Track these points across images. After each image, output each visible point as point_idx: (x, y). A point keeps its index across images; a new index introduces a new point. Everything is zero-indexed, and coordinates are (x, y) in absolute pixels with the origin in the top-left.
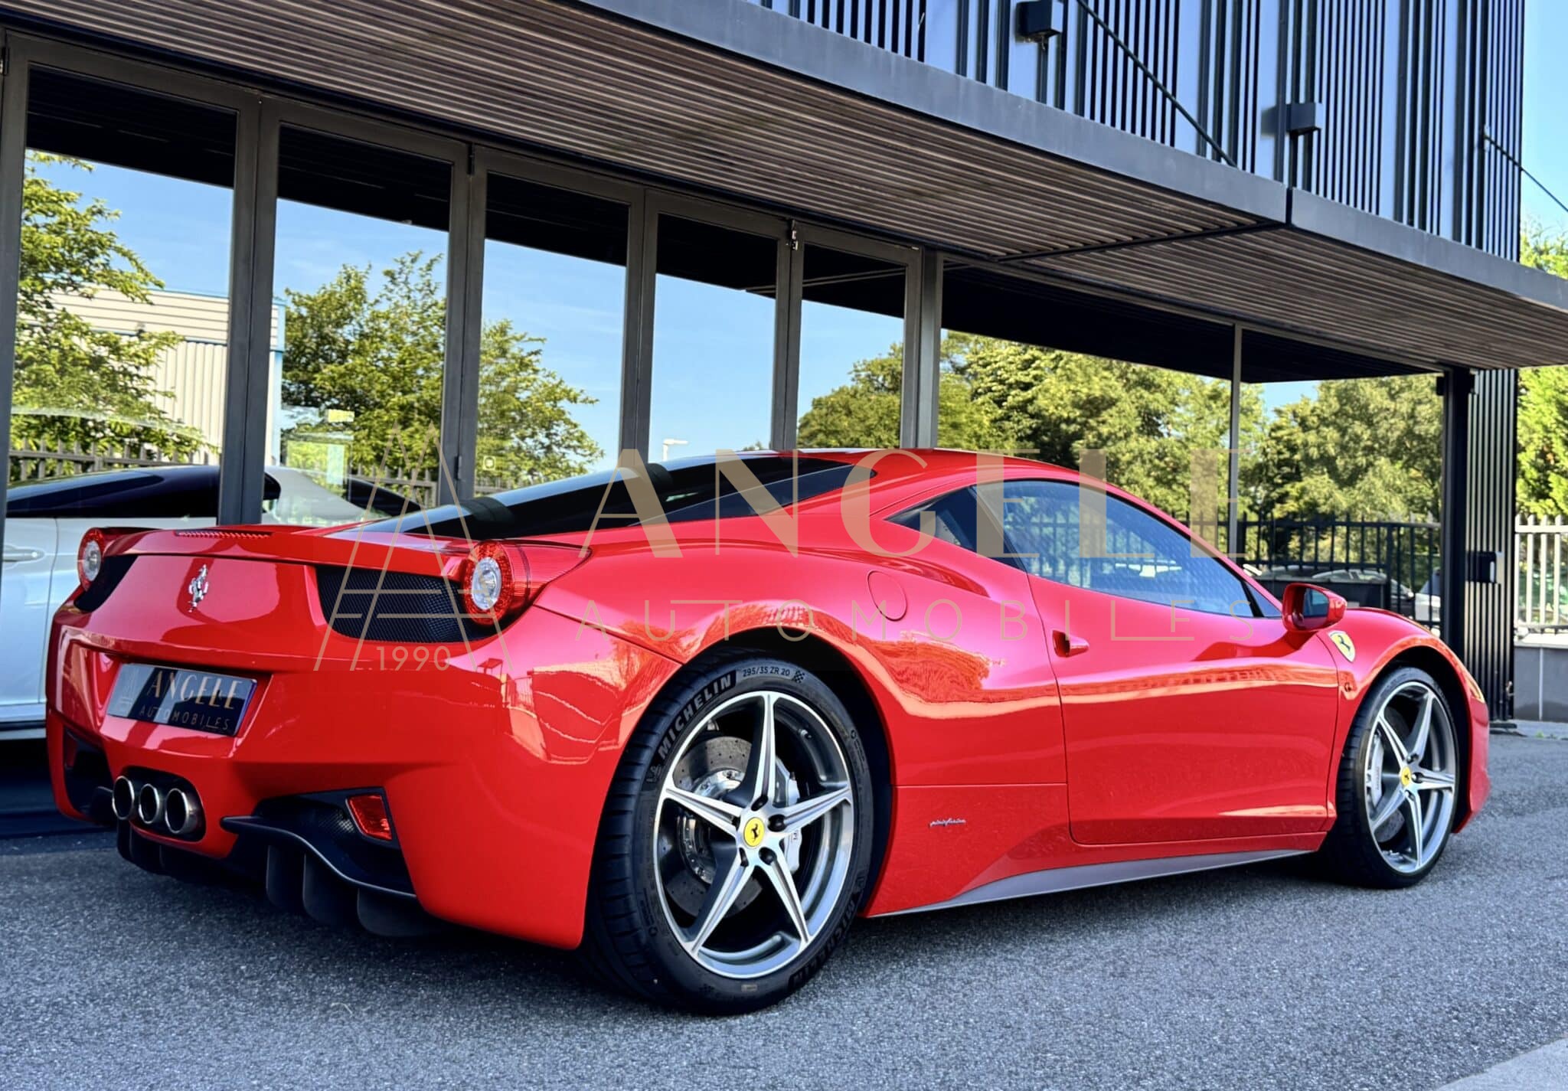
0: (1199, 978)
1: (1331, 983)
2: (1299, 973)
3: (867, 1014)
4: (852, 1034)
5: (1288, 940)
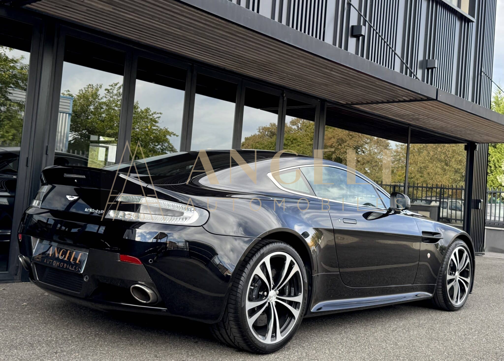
0: (431, 334)
1: (470, 337)
2: (460, 334)
3: (341, 344)
4: (340, 350)
5: (452, 323)
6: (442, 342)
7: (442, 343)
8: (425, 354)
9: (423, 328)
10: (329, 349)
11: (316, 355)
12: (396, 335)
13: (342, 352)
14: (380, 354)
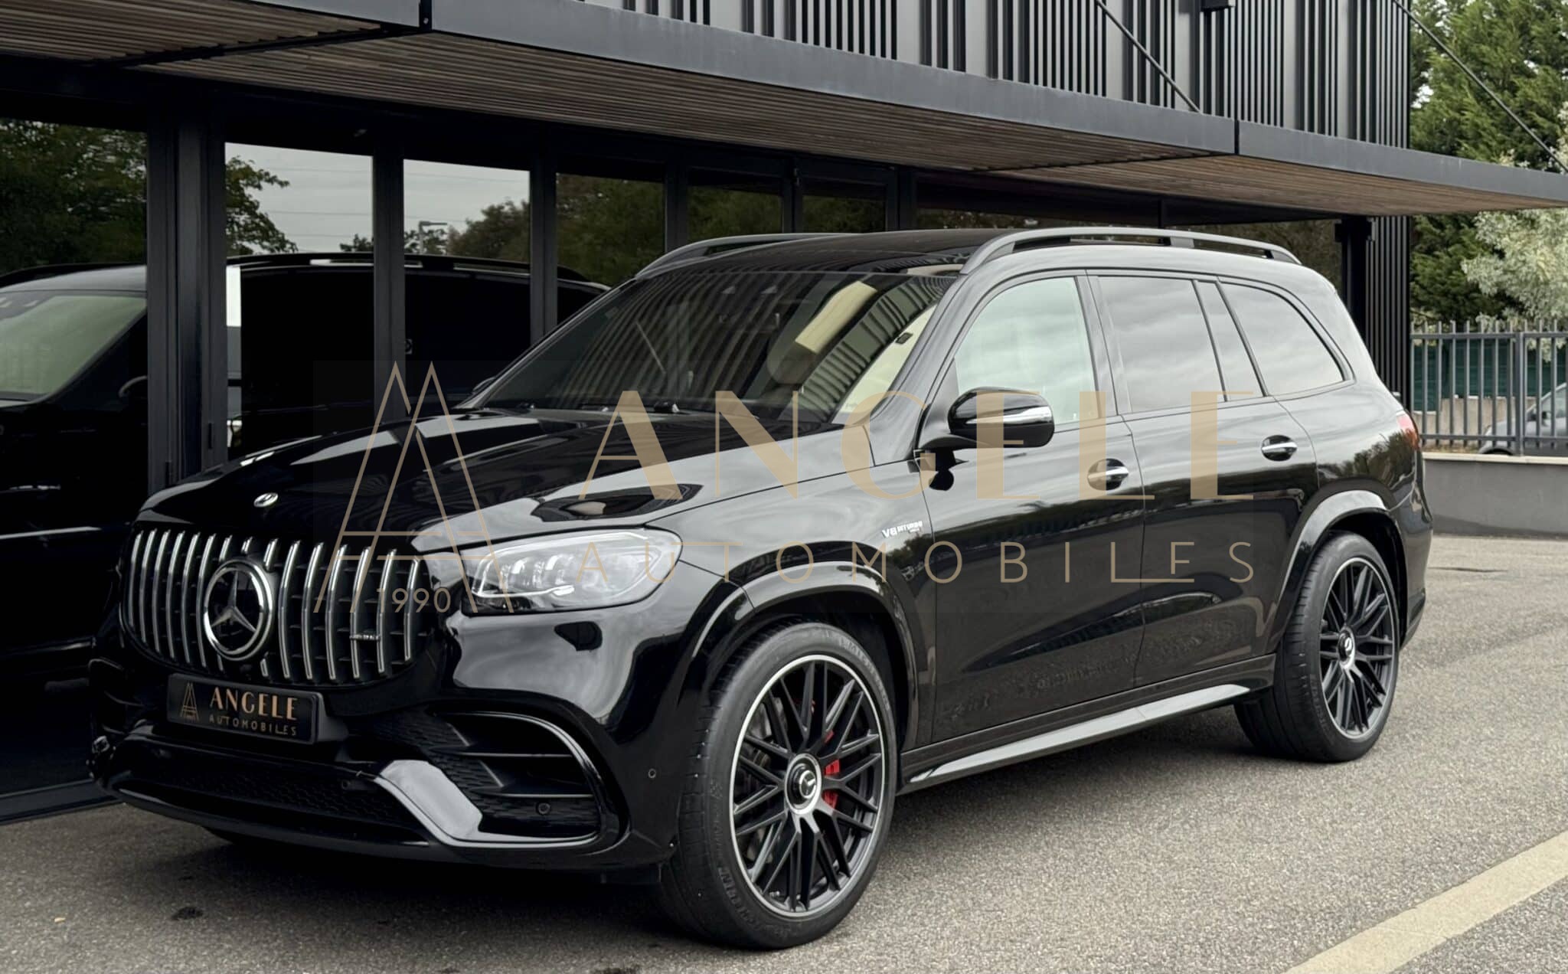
0: (1252, 828)
1: (1344, 826)
3: (1045, 872)
4: (1045, 885)
5: (1301, 796)
6: (1278, 845)
7: (1277, 849)
8: (1238, 876)
9: (1231, 816)
10: (1020, 887)
11: (995, 901)
12: (1167, 839)
13: (1052, 889)
14: (1137, 885)
